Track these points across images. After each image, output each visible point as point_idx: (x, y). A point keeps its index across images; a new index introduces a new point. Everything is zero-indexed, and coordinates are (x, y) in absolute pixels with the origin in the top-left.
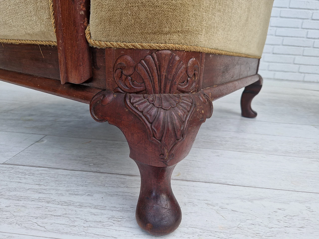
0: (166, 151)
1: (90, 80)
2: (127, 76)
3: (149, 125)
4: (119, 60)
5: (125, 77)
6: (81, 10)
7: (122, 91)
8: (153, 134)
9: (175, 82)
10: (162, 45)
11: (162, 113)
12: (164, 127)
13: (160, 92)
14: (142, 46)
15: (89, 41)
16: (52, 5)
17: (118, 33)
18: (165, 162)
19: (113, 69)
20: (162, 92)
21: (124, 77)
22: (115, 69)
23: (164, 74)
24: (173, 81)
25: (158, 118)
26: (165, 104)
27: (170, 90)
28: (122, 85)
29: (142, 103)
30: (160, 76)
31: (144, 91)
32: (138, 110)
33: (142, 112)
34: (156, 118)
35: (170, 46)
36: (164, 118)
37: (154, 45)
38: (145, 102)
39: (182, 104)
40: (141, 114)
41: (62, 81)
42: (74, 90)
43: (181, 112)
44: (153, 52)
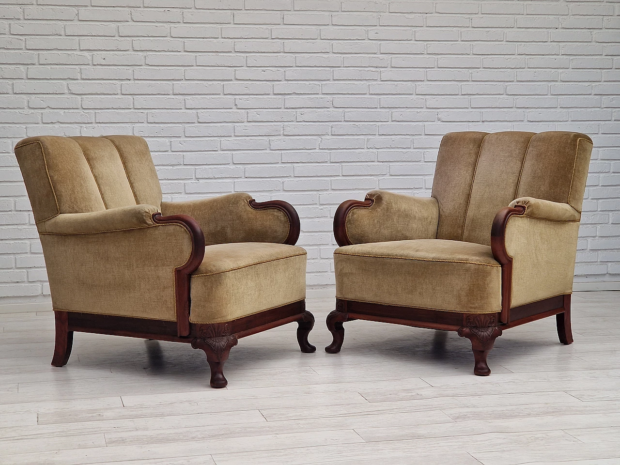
0: (219, 356)
1: (190, 333)
2: (204, 333)
3: (213, 348)
4: (201, 328)
6: (187, 312)
7: (202, 338)
8: (214, 350)
9: (221, 333)
10: (215, 322)
11: (217, 343)
12: (218, 348)
14: (209, 323)
15: (190, 321)
16: (176, 310)
17: (201, 320)
18: (219, 360)
19: (199, 330)
20: (216, 337)
23: (217, 331)
25: (216, 345)
27: (219, 336)
28: (202, 336)
29: (210, 341)
30: (215, 332)
31: (210, 337)
32: (209, 343)
35: (218, 322)
36: (218, 345)
37: (213, 323)
39: (223, 340)
40: (210, 345)
41: (179, 336)
42: (183, 339)
43: (223, 343)
44: (212, 325)
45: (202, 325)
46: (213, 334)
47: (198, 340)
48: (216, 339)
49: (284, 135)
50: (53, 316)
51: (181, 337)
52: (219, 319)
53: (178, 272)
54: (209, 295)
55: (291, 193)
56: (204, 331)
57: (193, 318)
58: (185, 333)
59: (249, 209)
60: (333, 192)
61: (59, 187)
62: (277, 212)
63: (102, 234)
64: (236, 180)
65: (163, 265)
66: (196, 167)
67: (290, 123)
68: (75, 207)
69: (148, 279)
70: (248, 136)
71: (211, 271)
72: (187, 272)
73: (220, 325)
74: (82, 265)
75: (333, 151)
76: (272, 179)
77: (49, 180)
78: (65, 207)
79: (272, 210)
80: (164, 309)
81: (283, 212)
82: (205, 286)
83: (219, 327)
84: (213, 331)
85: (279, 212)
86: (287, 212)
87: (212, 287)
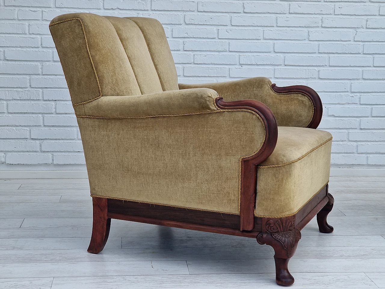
0: (289, 252)
1: (254, 228)
2: (271, 227)
3: (283, 244)
4: (268, 222)
6: (253, 205)
7: (269, 233)
8: (284, 246)
10: (283, 216)
11: (286, 239)
12: (287, 244)
13: (283, 232)
14: (277, 217)
15: (255, 215)
16: (240, 202)
17: (268, 214)
18: (288, 256)
19: (266, 224)
24: (287, 227)
26: (287, 236)
27: (286, 230)
28: (269, 230)
29: (279, 236)
30: (283, 226)
31: (278, 232)
34: (285, 241)
35: (286, 216)
36: (287, 241)
37: (281, 217)
39: (291, 235)
40: (279, 240)
41: (241, 230)
42: (245, 233)
43: (292, 238)
44: (281, 219)
45: (269, 219)
46: (280, 228)
47: (265, 236)
48: (284, 234)
49: (322, 27)
51: (244, 231)
52: (287, 213)
53: (245, 162)
54: (279, 188)
55: (326, 81)
56: (271, 225)
57: (259, 212)
58: (250, 228)
59: (272, 93)
60: (363, 81)
61: (101, 67)
62: (301, 97)
64: (276, 67)
65: (227, 154)
66: (240, 54)
67: (328, 16)
68: (117, 89)
70: (289, 27)
72: (256, 162)
73: (288, 219)
74: (127, 151)
75: (366, 43)
76: (309, 68)
77: (90, 60)
78: (107, 89)
79: (296, 95)
80: (225, 201)
81: (307, 97)
82: (276, 178)
83: (286, 221)
84: (281, 226)
85: (304, 97)
86: (311, 97)
87: (282, 179)
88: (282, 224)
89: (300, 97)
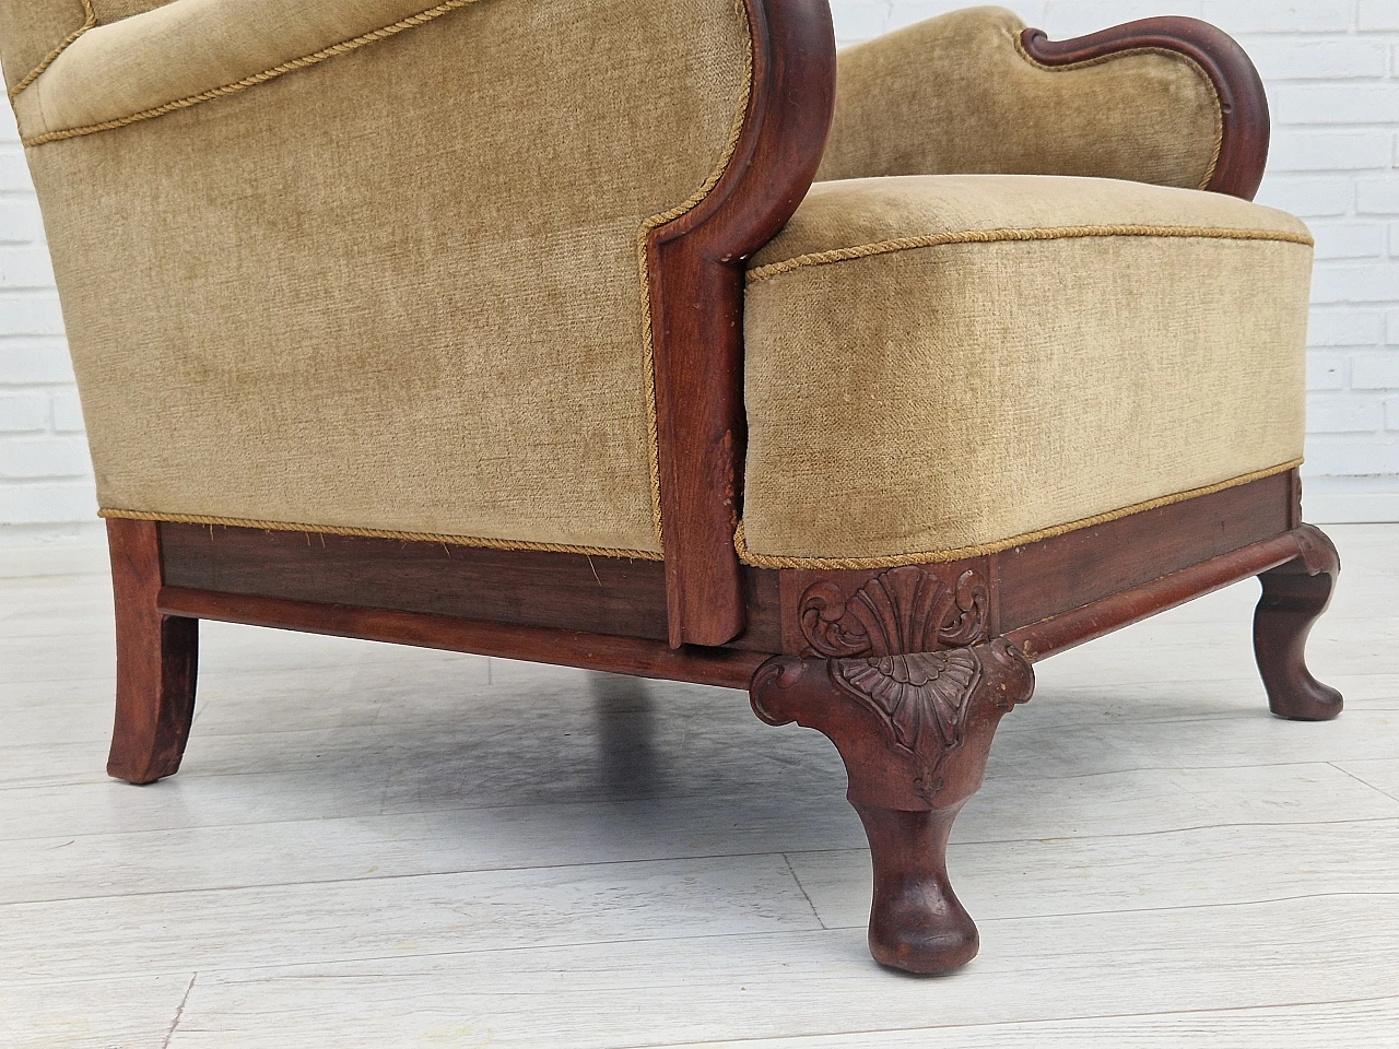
0: (926, 770)
1: (742, 633)
2: (830, 623)
3: (887, 720)
4: (811, 592)
5: (826, 624)
6: (727, 497)
7: (819, 656)
8: (897, 736)
9: (933, 628)
10: (898, 558)
11: (912, 692)
12: (917, 720)
13: (902, 651)
14: (858, 564)
15: (742, 556)
16: (657, 485)
17: (808, 543)
18: (925, 797)
19: (799, 609)
20: (907, 650)
21: (822, 625)
22: (803, 609)
23: (908, 613)
24: (927, 624)
25: (904, 703)
26: (915, 675)
27: (923, 644)
28: (817, 642)
29: (868, 677)
30: (897, 618)
31: (867, 650)
32: (861, 691)
33: (870, 694)
34: (900, 704)
35: (916, 557)
36: (916, 703)
37: (884, 562)
38: (873, 674)
39: (952, 673)
40: (868, 699)
41: (675, 643)
42: (698, 661)
43: (949, 690)
44: (882, 573)
45: (816, 578)
46: (883, 630)
47: (794, 673)
48: (904, 666)
50: (97, 545)
51: (687, 650)
52: (924, 541)
53: (666, 248)
54: (857, 388)
56: (828, 615)
57: (761, 537)
58: (713, 630)
59: (1023, 66)
62: (1157, 67)
63: (267, 91)
65: (579, 217)
69: (501, 311)
71: (871, 234)
72: (721, 243)
73: (927, 575)
79: (1132, 61)
80: (591, 484)
81: (1189, 64)
82: (837, 329)
83: (921, 587)
84: (888, 616)
85: (1171, 66)
86: (1214, 66)
87: (877, 333)
88: (896, 605)
89: (1154, 68)
